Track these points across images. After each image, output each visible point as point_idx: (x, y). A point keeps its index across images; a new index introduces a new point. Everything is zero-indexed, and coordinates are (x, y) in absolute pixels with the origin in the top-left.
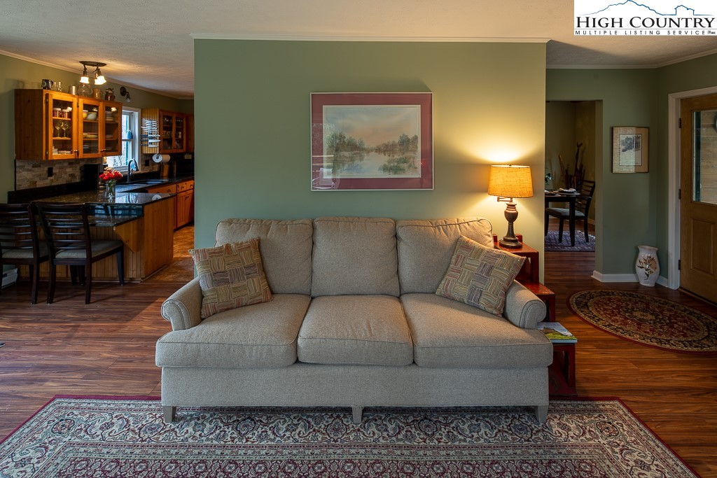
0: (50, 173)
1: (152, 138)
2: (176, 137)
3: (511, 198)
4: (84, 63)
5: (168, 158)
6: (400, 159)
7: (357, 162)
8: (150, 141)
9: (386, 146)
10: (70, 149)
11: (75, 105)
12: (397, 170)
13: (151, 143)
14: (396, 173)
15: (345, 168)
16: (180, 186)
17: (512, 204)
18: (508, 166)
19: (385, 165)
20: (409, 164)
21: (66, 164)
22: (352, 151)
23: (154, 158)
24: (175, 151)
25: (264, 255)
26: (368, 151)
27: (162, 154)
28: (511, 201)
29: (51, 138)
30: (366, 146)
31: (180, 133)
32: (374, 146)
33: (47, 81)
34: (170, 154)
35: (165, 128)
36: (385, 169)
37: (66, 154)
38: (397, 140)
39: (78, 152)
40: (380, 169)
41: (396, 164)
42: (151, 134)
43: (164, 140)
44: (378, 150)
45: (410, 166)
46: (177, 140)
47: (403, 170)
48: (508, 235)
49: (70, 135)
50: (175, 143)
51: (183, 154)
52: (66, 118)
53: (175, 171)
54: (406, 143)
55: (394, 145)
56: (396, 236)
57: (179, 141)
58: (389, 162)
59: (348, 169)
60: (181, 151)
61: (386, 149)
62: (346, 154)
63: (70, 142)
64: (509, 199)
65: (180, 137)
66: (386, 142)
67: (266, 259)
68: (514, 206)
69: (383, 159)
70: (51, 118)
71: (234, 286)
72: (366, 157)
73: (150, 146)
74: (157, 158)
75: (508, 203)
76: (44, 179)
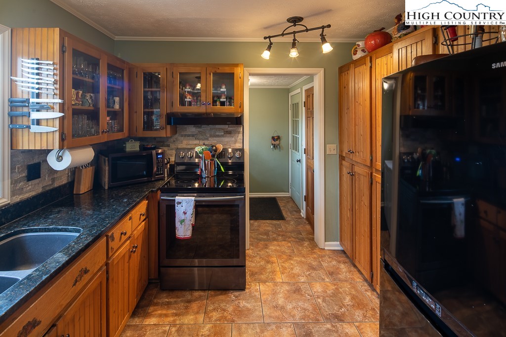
1: (40, 108)
2: (108, 106)
5: (87, 155)
8: (35, 115)
13: (38, 122)
16: (117, 235)
23: (52, 161)
24: (104, 138)
27: (71, 148)
31: (117, 99)
34: (94, 146)
35: (77, 84)
42: (38, 96)
43: (76, 113)
46: (109, 113)
50: (105, 120)
51: (123, 141)
53: (106, 180)
57: (114, 115)
60: (119, 136)
65: (117, 107)
73: (34, 128)
74: (60, 159)
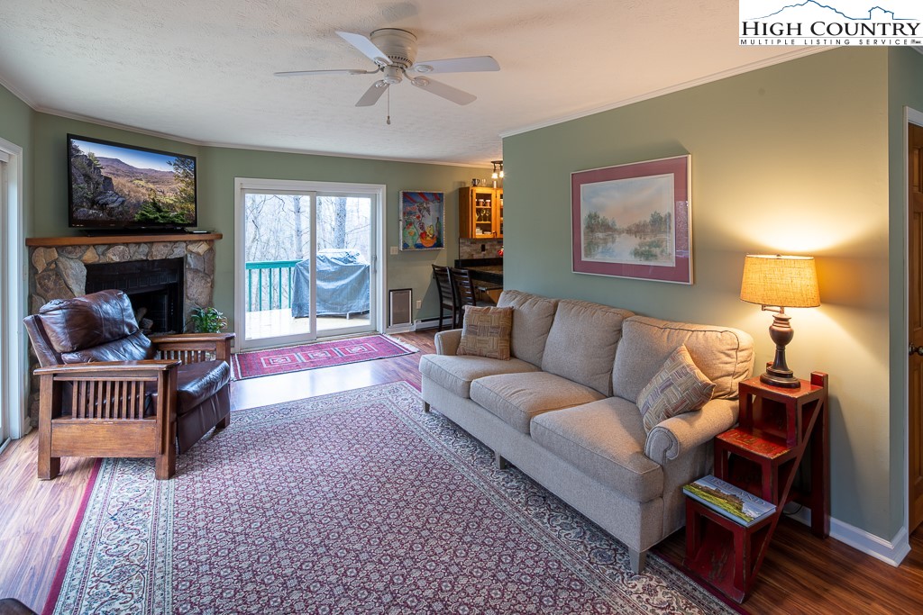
0: (483, 249)
3: (782, 307)
4: (494, 162)
6: (653, 242)
7: (610, 245)
9: (638, 226)
10: (490, 231)
11: (493, 196)
12: (648, 255)
14: (647, 259)
15: (600, 250)
17: (783, 316)
18: (775, 257)
19: (636, 249)
20: (661, 249)
21: (495, 243)
22: (605, 231)
25: (515, 323)
26: (620, 232)
28: (782, 312)
29: (475, 222)
30: (617, 227)
32: (625, 226)
33: (474, 180)
36: (637, 253)
37: (488, 235)
38: (648, 219)
39: (496, 233)
40: (631, 253)
41: (647, 248)
44: (629, 231)
45: (662, 251)
47: (655, 256)
48: (775, 366)
49: (490, 220)
52: (488, 207)
54: (658, 223)
55: (645, 225)
56: (620, 331)
58: (641, 245)
59: (602, 252)
61: (638, 230)
62: (601, 235)
63: (490, 225)
64: (779, 309)
66: (637, 222)
67: (515, 327)
68: (786, 320)
69: (633, 242)
70: (475, 207)
71: (478, 338)
72: (617, 240)
75: (777, 314)
76: (478, 253)
